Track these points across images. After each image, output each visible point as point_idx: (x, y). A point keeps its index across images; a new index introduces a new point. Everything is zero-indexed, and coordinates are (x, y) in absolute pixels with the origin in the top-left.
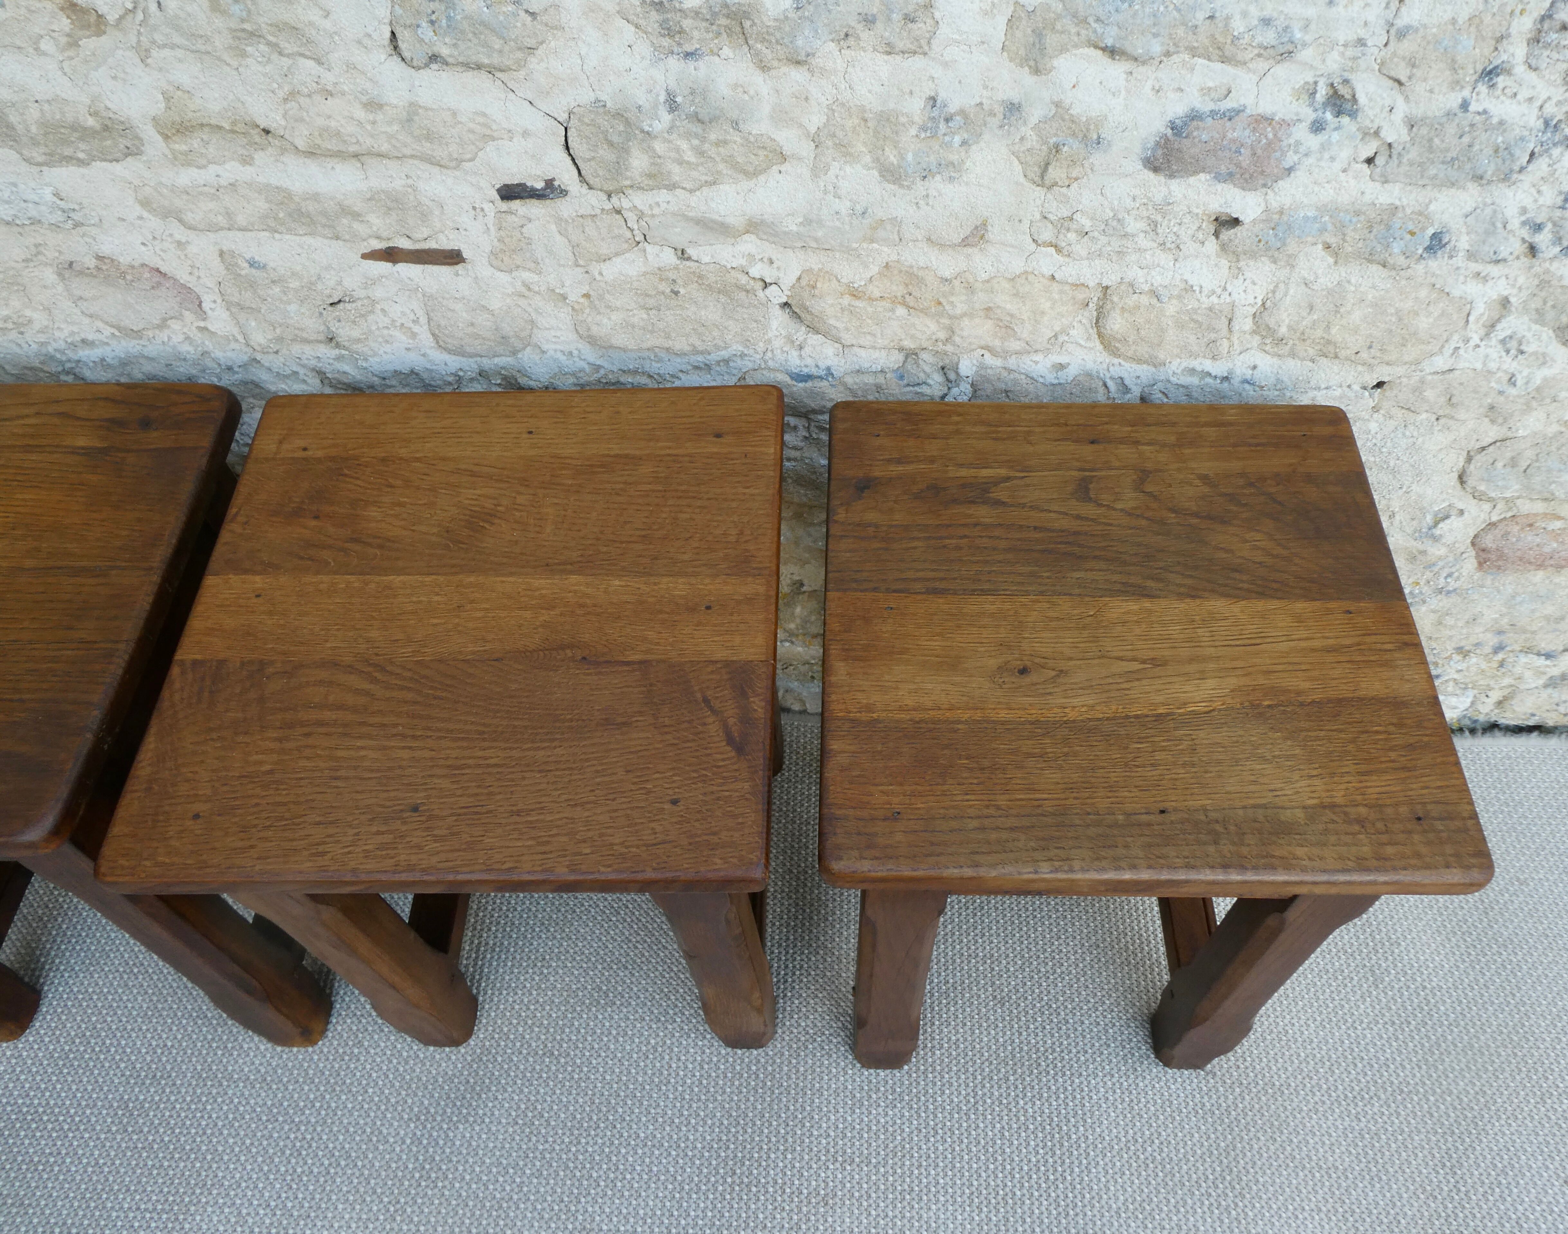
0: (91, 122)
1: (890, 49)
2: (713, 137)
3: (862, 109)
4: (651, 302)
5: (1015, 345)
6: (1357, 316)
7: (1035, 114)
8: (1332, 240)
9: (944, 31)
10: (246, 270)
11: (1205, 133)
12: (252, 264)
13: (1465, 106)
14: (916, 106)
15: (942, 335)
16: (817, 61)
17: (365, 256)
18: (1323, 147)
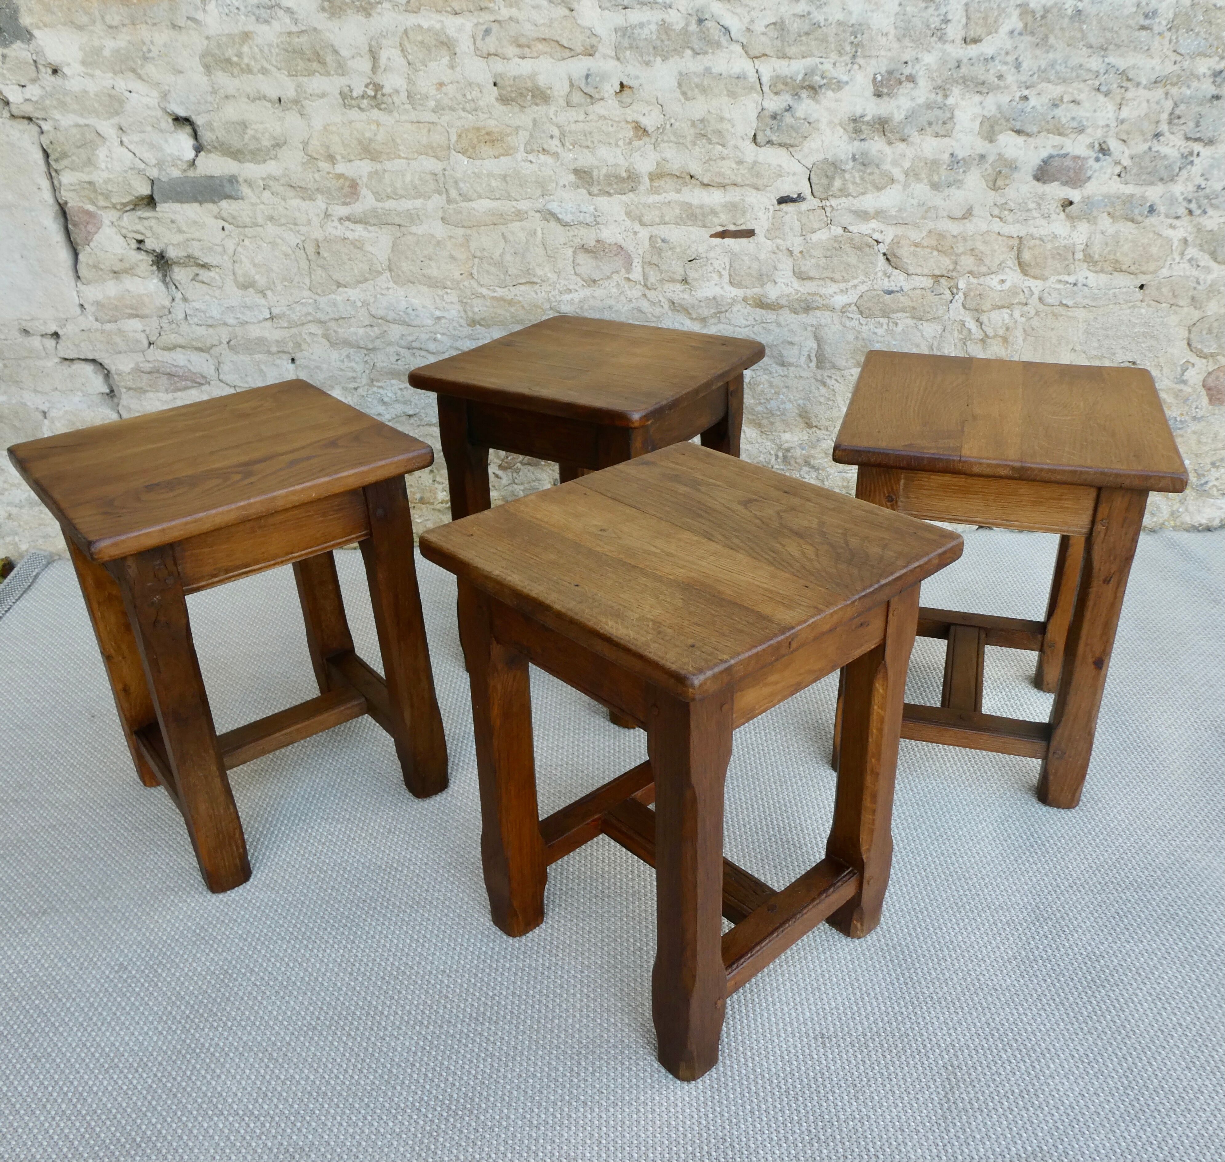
0: (624, 175)
1: (937, 135)
2: (868, 171)
3: (926, 158)
4: (829, 254)
5: (984, 269)
6: (1126, 248)
7: (991, 159)
8: (1111, 210)
9: (957, 127)
10: (660, 244)
11: (1056, 163)
12: (663, 241)
13: (1150, 148)
14: (946, 157)
15: (951, 267)
16: (911, 139)
17: (712, 236)
18: (1101, 168)
